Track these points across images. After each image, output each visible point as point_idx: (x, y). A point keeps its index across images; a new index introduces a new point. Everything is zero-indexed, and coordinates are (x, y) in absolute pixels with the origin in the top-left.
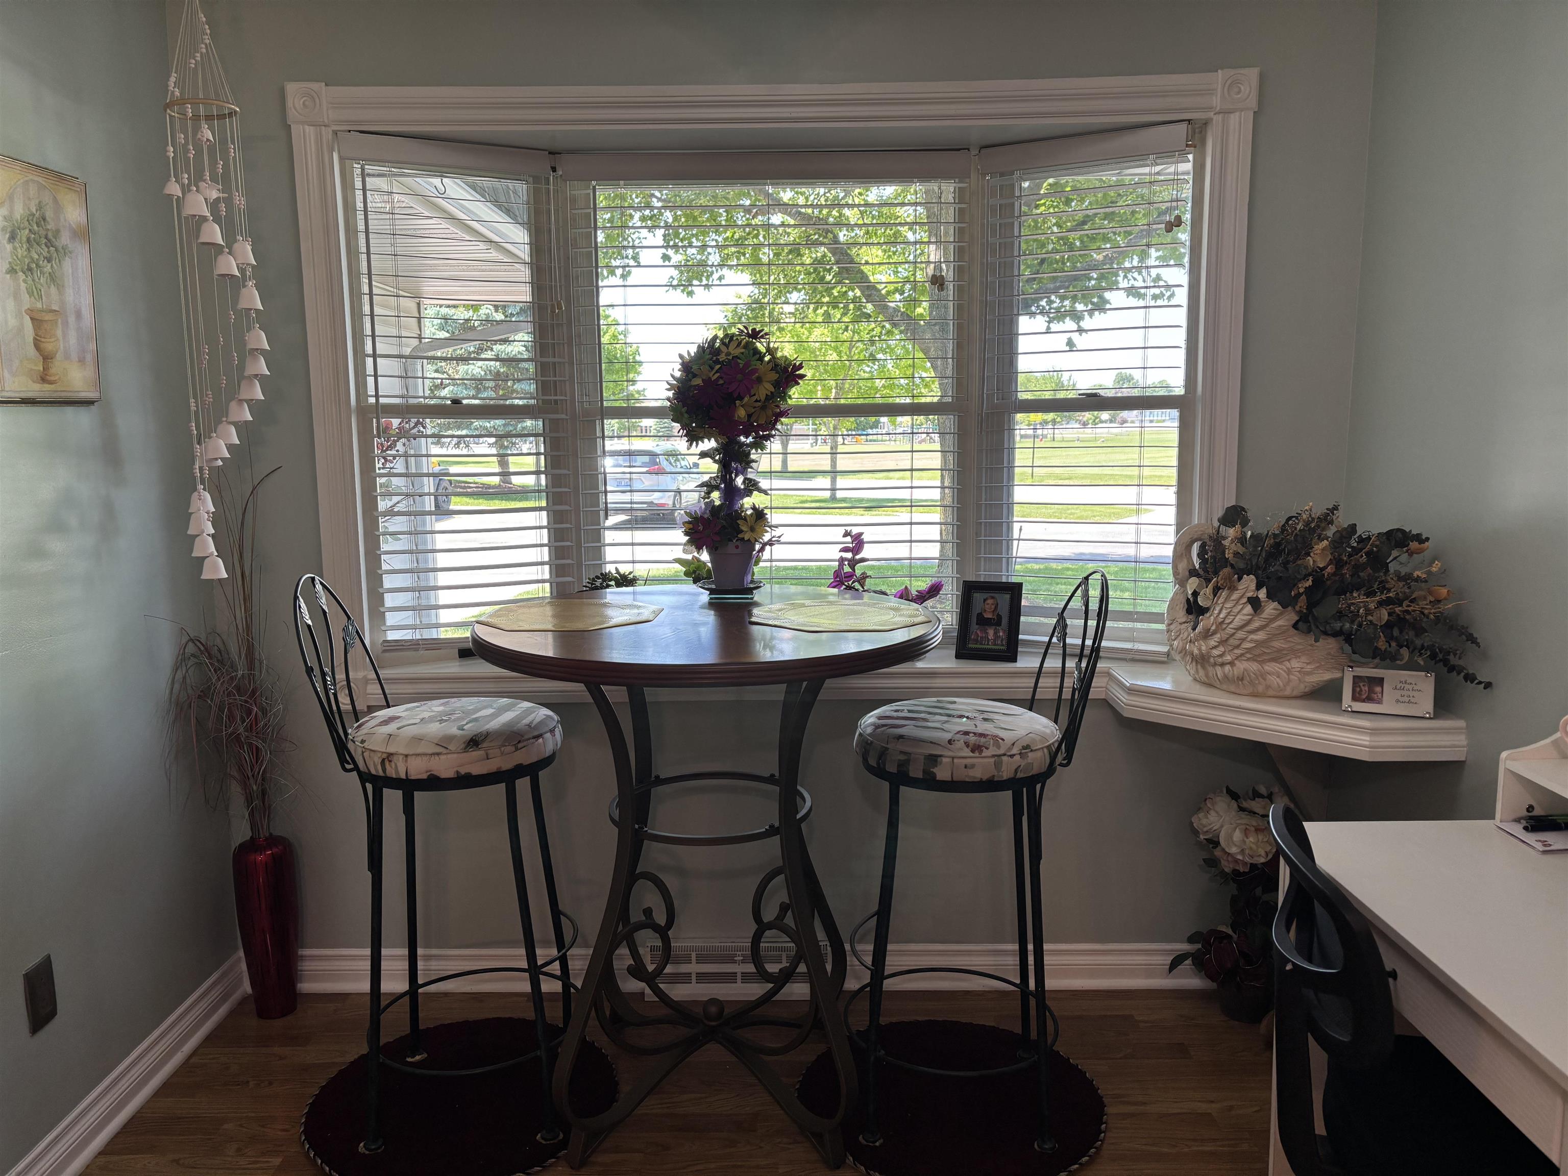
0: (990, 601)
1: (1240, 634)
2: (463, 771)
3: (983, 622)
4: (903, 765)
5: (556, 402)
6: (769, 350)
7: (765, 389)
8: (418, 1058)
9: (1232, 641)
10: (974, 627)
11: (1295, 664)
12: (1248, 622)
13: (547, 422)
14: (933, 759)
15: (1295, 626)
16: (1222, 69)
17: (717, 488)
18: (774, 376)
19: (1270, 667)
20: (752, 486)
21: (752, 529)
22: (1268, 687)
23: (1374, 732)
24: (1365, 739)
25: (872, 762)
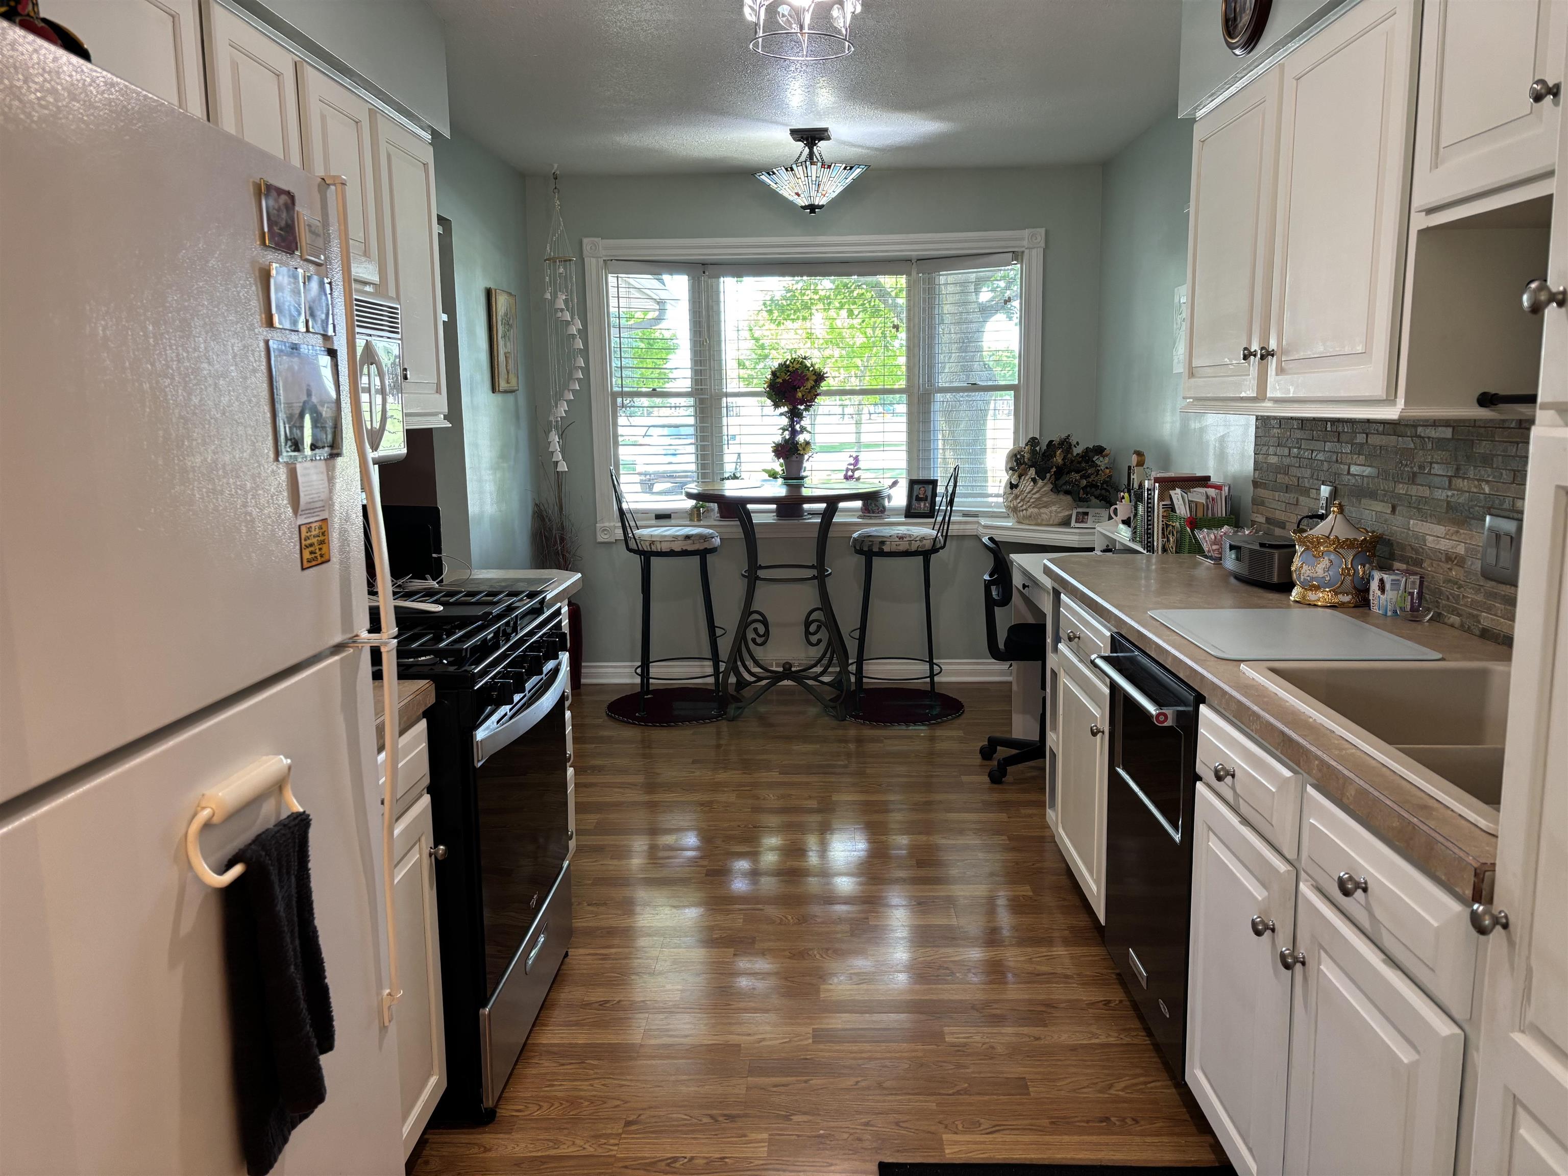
0: (922, 489)
1: (1029, 496)
2: (684, 548)
3: (918, 499)
4: (870, 546)
5: (702, 389)
6: (812, 365)
7: (810, 383)
8: (649, 696)
9: (1027, 499)
10: (914, 502)
11: (1054, 508)
12: (1033, 489)
13: (697, 400)
14: (883, 543)
15: (1051, 490)
16: (1028, 228)
17: (787, 430)
18: (815, 377)
19: (1042, 510)
20: (803, 429)
21: (804, 449)
22: (1043, 520)
23: (1080, 534)
24: (1076, 538)
25: (858, 548)
